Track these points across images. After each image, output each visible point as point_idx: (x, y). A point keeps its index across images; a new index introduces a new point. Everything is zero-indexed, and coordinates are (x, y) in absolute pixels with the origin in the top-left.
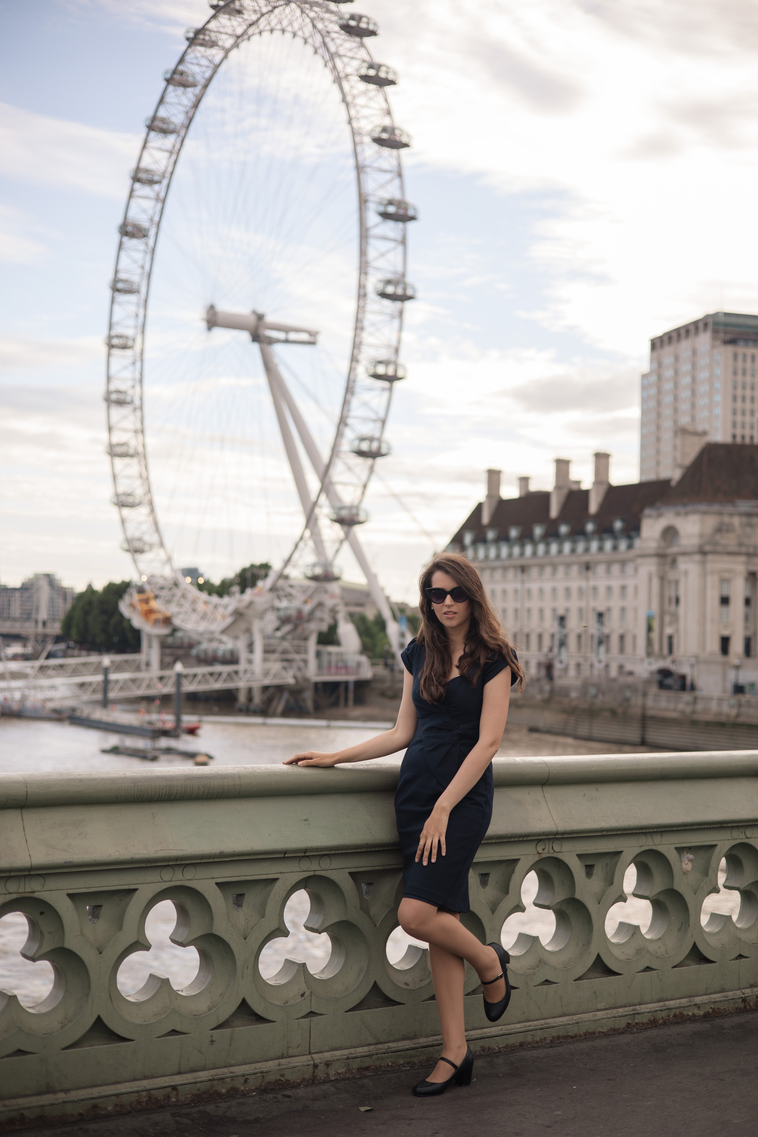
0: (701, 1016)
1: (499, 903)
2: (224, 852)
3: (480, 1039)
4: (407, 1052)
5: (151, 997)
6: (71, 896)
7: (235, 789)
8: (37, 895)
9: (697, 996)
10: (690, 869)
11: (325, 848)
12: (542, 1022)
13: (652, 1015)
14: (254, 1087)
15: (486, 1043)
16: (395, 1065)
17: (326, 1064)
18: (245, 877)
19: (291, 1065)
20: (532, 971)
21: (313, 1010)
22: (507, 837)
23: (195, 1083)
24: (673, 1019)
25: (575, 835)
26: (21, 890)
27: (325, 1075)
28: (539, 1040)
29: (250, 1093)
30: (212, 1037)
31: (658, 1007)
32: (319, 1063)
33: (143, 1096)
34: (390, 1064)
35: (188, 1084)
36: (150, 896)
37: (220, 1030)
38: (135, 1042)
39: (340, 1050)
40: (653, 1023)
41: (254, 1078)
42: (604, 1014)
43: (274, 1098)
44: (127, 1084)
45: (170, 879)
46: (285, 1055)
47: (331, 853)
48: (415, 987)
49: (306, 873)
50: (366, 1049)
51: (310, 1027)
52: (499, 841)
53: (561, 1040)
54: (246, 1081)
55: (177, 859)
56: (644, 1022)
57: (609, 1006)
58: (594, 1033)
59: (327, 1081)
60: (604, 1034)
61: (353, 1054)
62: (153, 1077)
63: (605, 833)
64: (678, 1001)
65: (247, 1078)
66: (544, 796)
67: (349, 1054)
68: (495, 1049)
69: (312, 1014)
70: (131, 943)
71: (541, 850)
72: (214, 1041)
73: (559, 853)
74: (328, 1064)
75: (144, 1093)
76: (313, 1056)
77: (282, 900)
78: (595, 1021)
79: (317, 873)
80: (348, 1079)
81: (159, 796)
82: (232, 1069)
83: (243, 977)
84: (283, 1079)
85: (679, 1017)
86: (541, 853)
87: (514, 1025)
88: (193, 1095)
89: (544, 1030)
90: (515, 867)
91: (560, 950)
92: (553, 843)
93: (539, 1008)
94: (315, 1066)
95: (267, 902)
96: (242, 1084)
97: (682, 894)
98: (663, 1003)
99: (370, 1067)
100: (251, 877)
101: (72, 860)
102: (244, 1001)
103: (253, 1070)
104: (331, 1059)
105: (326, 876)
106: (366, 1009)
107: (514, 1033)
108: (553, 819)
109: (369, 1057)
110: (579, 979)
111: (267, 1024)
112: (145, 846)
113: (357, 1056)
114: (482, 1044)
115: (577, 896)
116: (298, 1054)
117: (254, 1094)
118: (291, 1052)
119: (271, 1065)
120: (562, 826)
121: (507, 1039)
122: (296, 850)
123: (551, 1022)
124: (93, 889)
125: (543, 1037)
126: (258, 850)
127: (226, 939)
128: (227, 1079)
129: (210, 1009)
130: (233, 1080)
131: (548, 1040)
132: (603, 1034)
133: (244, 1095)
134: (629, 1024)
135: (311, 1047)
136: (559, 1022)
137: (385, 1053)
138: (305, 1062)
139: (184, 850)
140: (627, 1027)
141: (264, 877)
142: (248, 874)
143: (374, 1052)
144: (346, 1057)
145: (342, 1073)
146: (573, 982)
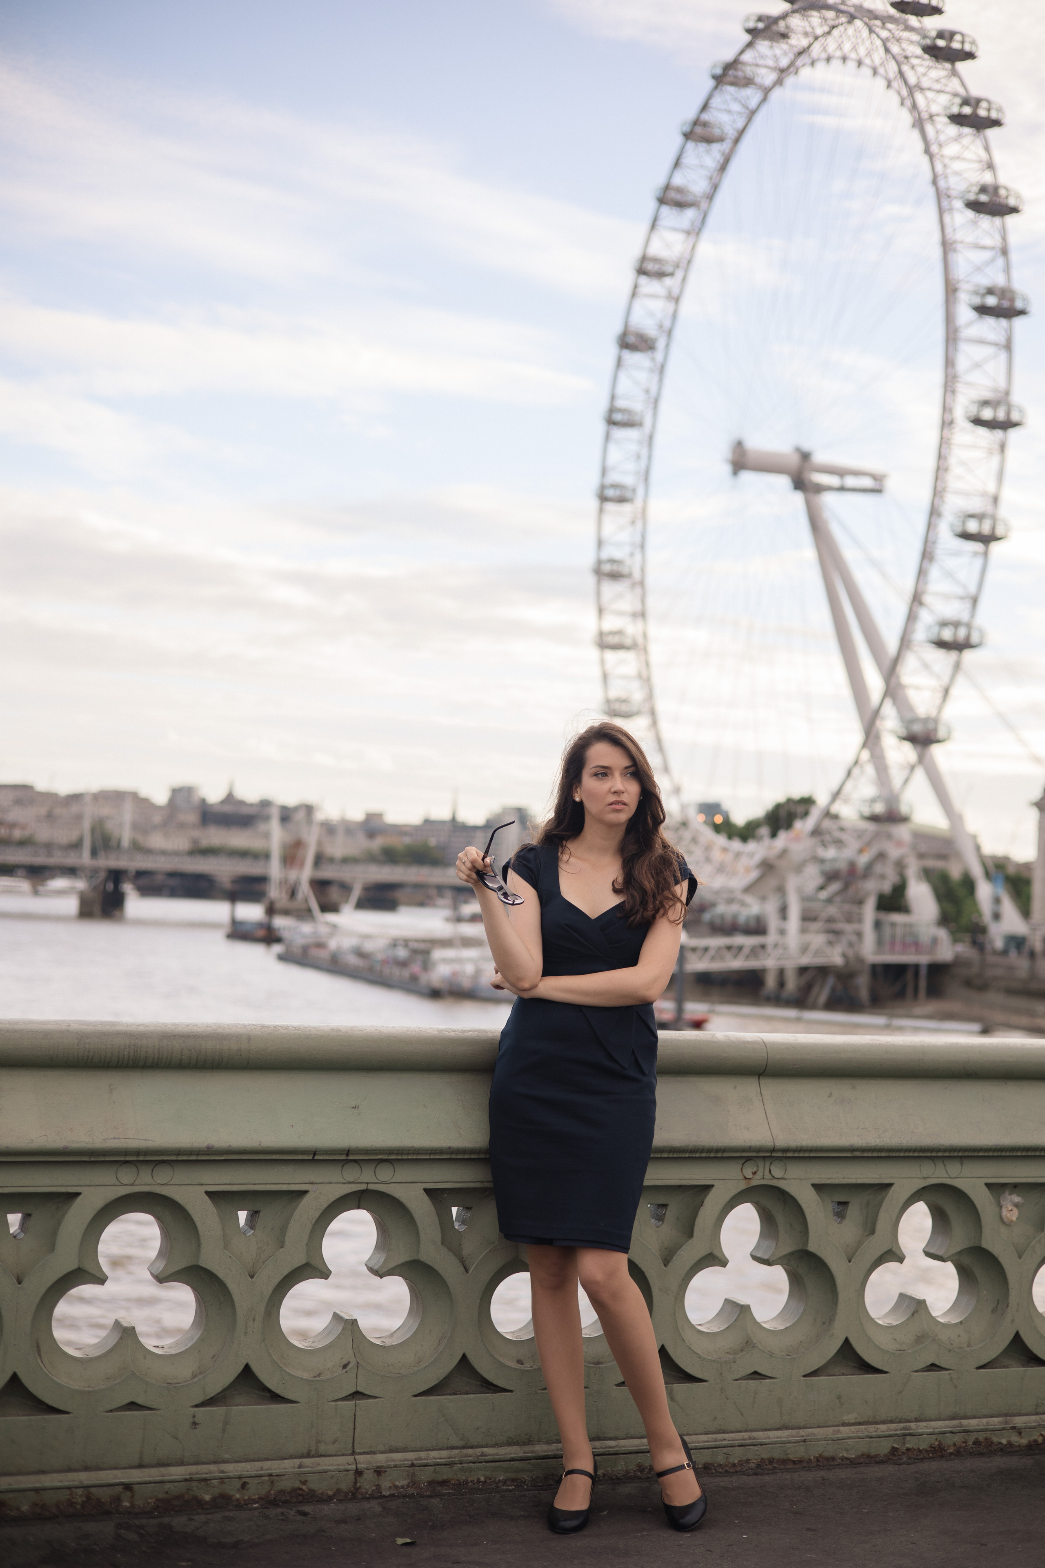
0: (1024, 1446)
1: (678, 1249)
2: (213, 1147)
3: (637, 1452)
4: (512, 1463)
5: (105, 1353)
7: (241, 1055)
9: (1020, 1415)
10: (1014, 1219)
11: (380, 1150)
12: (746, 1435)
13: (936, 1439)
14: (257, 1496)
16: (491, 1481)
17: (376, 1471)
18: (252, 1186)
19: (319, 1468)
20: (731, 1357)
21: (359, 1389)
22: (687, 1150)
23: (162, 1482)
24: (973, 1447)
25: (807, 1155)
27: (374, 1488)
29: (249, 1504)
30: (194, 1417)
31: (948, 1427)
32: (365, 1469)
33: (76, 1495)
34: (482, 1479)
35: (150, 1483)
36: (100, 1204)
37: (208, 1408)
38: (71, 1415)
39: (402, 1452)
40: (938, 1452)
41: (257, 1482)
42: (853, 1430)
43: (282, 1514)
44: (55, 1475)
45: (132, 1182)
46: (313, 1453)
47: (390, 1158)
48: (532, 1367)
49: (352, 1185)
50: (445, 1453)
51: (355, 1415)
52: (675, 1155)
53: (775, 1465)
54: (244, 1486)
55: (138, 1152)
56: (921, 1448)
57: (863, 1420)
58: (833, 1459)
59: (377, 1495)
60: (851, 1462)
61: (422, 1459)
62: (98, 1468)
63: (858, 1154)
64: (984, 1421)
65: (245, 1482)
66: (761, 1093)
67: (416, 1459)
69: (357, 1395)
70: (69, 1271)
71: (751, 1174)
72: (198, 1424)
73: (780, 1180)
74: (379, 1472)
75: (80, 1491)
76: (357, 1457)
77: (313, 1224)
78: (835, 1440)
79: (372, 1187)
80: (412, 1496)
81: (119, 1060)
82: (223, 1467)
83: (246, 1333)
84: (304, 1487)
85: (983, 1444)
86: (750, 1179)
87: (697, 1436)
88: (157, 1500)
89: (747, 1447)
90: (705, 1197)
91: (786, 1328)
92: (771, 1163)
93: (742, 1414)
94: (358, 1473)
95: (288, 1225)
96: (238, 1490)
97: (996, 1255)
98: (958, 1421)
99: (449, 1482)
100: (264, 1186)
102: (247, 1368)
103: (257, 1471)
104: (384, 1464)
105: (386, 1191)
106: (450, 1394)
108: (769, 1127)
109: (448, 1466)
110: (814, 1373)
111: (284, 1405)
112: (89, 1131)
113: (428, 1463)
114: (640, 1461)
115: (812, 1247)
116: (334, 1453)
117: (255, 1506)
118: (322, 1449)
119: (288, 1465)
120: (783, 1139)
122: (330, 1151)
123: (761, 1436)
124: (9, 1188)
125: (744, 1459)
126: (269, 1147)
127: (221, 1275)
128: (213, 1481)
129: (194, 1377)
130: (222, 1483)
131: (753, 1463)
132: (848, 1462)
133: (240, 1506)
134: (894, 1450)
135: (355, 1445)
136: (773, 1438)
137: (474, 1463)
138: (343, 1465)
139: (150, 1140)
140: (891, 1454)
141: (284, 1188)
142: (257, 1182)
143: (457, 1459)
144: (410, 1463)
145: (403, 1487)
146: (802, 1378)
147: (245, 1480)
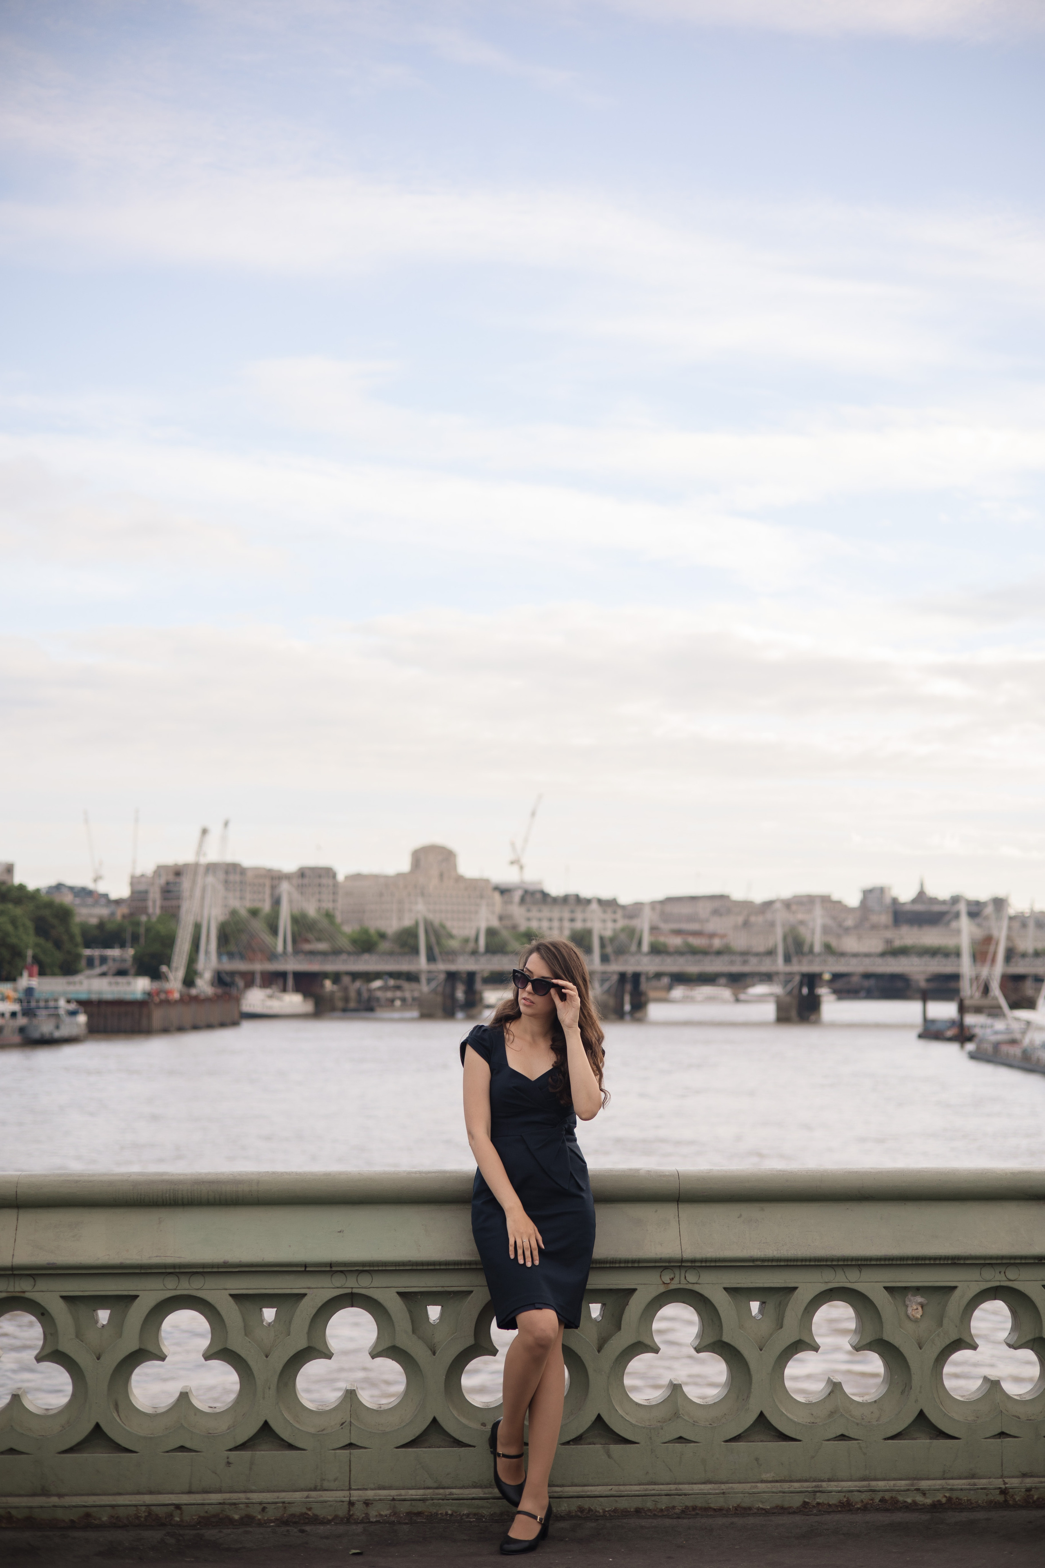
0: (928, 1505)
1: (608, 1339)
2: (228, 1262)
4: (473, 1501)
5: (168, 1410)
6: (63, 1298)
7: (252, 1195)
8: (27, 1295)
9: (928, 1479)
10: (919, 1316)
11: (355, 1263)
12: (673, 1487)
13: (845, 1496)
14: (274, 1518)
15: (587, 1504)
16: (457, 1514)
17: (365, 1503)
18: (265, 1290)
19: (323, 1499)
20: (659, 1424)
21: (353, 1441)
23: (203, 1504)
24: (879, 1504)
26: (11, 1289)
27: (364, 1515)
28: (665, 1509)
29: (267, 1523)
30: (228, 1458)
31: (856, 1486)
32: (357, 1501)
33: (141, 1511)
34: (450, 1512)
35: (194, 1504)
36: (152, 1303)
37: (238, 1452)
38: (139, 1454)
39: (388, 1490)
40: (846, 1506)
41: (273, 1507)
42: (769, 1486)
43: (289, 1531)
44: (127, 1497)
45: (175, 1287)
46: (319, 1488)
47: (366, 1269)
49: (340, 1290)
50: (421, 1492)
51: (350, 1461)
53: (697, 1511)
54: (264, 1509)
55: (174, 1266)
56: (830, 1503)
57: (780, 1478)
58: (750, 1508)
59: (366, 1521)
60: (766, 1512)
62: (160, 1493)
63: (759, 1263)
64: (892, 1483)
65: (265, 1507)
66: (679, 1215)
67: (397, 1495)
68: (599, 1512)
69: (350, 1446)
70: (132, 1351)
71: (669, 1280)
72: (231, 1463)
73: (695, 1285)
74: (367, 1503)
75: (143, 1508)
76: (352, 1492)
77: (311, 1318)
78: (754, 1494)
79: (355, 1291)
80: (393, 1523)
81: (163, 1201)
82: (250, 1495)
83: (264, 1398)
84: (309, 1513)
85: (889, 1502)
86: (668, 1284)
87: (631, 1487)
88: (200, 1517)
89: (672, 1497)
90: (628, 1298)
92: (686, 1271)
93: (670, 1470)
94: (351, 1504)
96: (260, 1512)
97: (898, 1347)
98: (867, 1482)
99: (423, 1513)
100: (272, 1290)
101: (55, 1262)
103: (275, 1499)
104: (371, 1498)
105: (366, 1294)
106: (424, 1447)
107: (626, 1495)
108: (681, 1242)
109: (423, 1502)
111: (295, 1452)
112: (138, 1251)
113: (405, 1498)
115: (725, 1339)
116: (335, 1489)
117: (272, 1524)
118: (326, 1484)
119: (298, 1496)
120: (690, 1252)
121: (617, 1501)
122: (317, 1264)
123: (686, 1488)
125: (671, 1505)
126: (270, 1262)
127: (243, 1354)
128: (240, 1505)
129: (228, 1431)
130: (248, 1507)
131: (678, 1509)
132: (764, 1512)
133: (260, 1524)
134: (805, 1504)
135: (351, 1483)
136: (696, 1490)
137: (443, 1500)
138: (340, 1497)
139: (182, 1258)
140: (803, 1507)
141: (288, 1291)
142: (267, 1287)
143: (429, 1497)
144: (391, 1498)
145: (386, 1516)
146: (723, 1443)
147: (265, 1505)
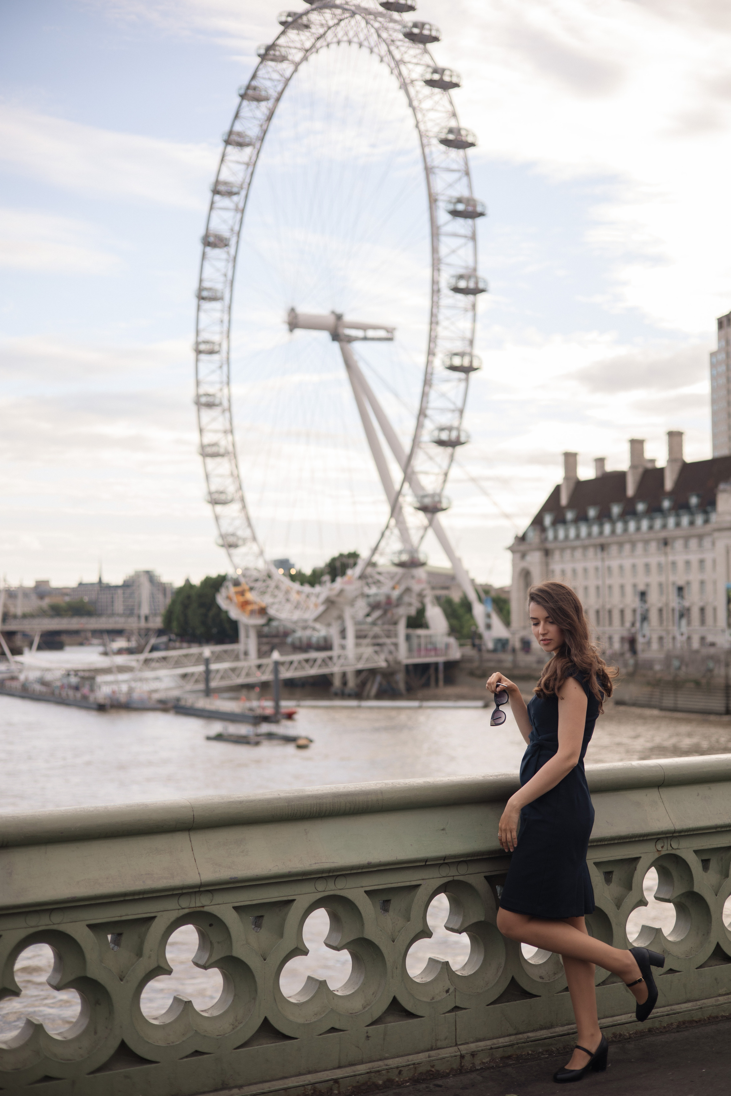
1: (623, 899)
2: (371, 863)
3: (612, 1026)
4: (545, 1040)
5: (310, 998)
6: (236, 908)
7: (378, 804)
8: (206, 909)
11: (462, 855)
12: (668, 1008)
14: (408, 1078)
15: (618, 1030)
16: (535, 1053)
18: (390, 885)
19: (440, 1057)
21: (457, 1005)
22: (628, 837)
23: (355, 1076)
25: (692, 833)
26: (193, 905)
27: (471, 1065)
28: (666, 1026)
29: (404, 1083)
30: (367, 1033)
32: (466, 1054)
33: (308, 1090)
34: (530, 1052)
35: (348, 1077)
36: (306, 905)
37: (374, 1027)
38: (299, 1040)
39: (483, 1041)
41: (407, 1069)
42: (726, 998)
43: (427, 1087)
44: (293, 1078)
45: (324, 889)
46: (434, 1047)
47: (467, 859)
48: (549, 980)
49: (445, 878)
50: (507, 1039)
51: (456, 1021)
52: (621, 841)
53: (686, 1025)
54: (400, 1072)
55: (330, 871)
57: (729, 992)
58: (717, 1017)
59: (473, 1070)
60: (727, 1018)
61: (495, 1044)
62: (316, 1071)
63: (719, 829)
65: (401, 1070)
66: (661, 797)
67: (492, 1045)
68: (626, 1035)
69: (456, 1008)
70: (292, 949)
71: (661, 848)
72: (369, 1037)
73: (677, 850)
74: (473, 1054)
75: (309, 1087)
76: (459, 1047)
77: (425, 903)
78: (717, 1006)
79: (456, 878)
80: (493, 1067)
81: (310, 814)
82: (387, 1062)
83: (393, 977)
84: (433, 1069)
86: (660, 851)
88: (353, 1087)
89: (671, 1016)
90: (637, 865)
91: (682, 940)
92: (671, 840)
93: (665, 996)
94: (462, 1057)
95: (411, 907)
96: (397, 1075)
99: (512, 1056)
100: (396, 884)
101: (236, 876)
102: (395, 999)
103: (406, 1062)
104: (476, 1050)
105: (464, 880)
106: (506, 1002)
108: (670, 818)
109: (511, 1047)
110: (701, 967)
111: (416, 1019)
112: (300, 860)
113: (499, 1046)
114: (614, 1031)
115: (696, 889)
116: (446, 1046)
117: (408, 1084)
118: (439, 1044)
119: (422, 1057)
120: (679, 825)
121: (637, 1025)
122: (436, 858)
123: (677, 1008)
124: (255, 901)
125: (670, 1023)
126: (402, 860)
127: (376, 942)
128: (383, 1072)
129: (364, 1008)
130: (388, 1072)
131: (675, 1025)
132: (725, 1018)
133: (399, 1085)
135: (457, 1039)
136: (684, 1008)
137: (525, 1043)
138: (453, 1053)
139: (335, 862)
141: (408, 884)
142: (393, 882)
143: (515, 1042)
144: (490, 1047)
145: (487, 1063)
146: (696, 970)
147: (400, 1069)
